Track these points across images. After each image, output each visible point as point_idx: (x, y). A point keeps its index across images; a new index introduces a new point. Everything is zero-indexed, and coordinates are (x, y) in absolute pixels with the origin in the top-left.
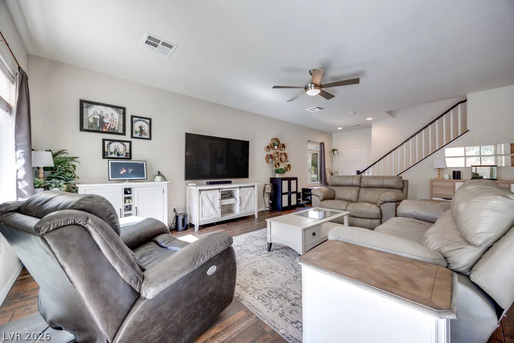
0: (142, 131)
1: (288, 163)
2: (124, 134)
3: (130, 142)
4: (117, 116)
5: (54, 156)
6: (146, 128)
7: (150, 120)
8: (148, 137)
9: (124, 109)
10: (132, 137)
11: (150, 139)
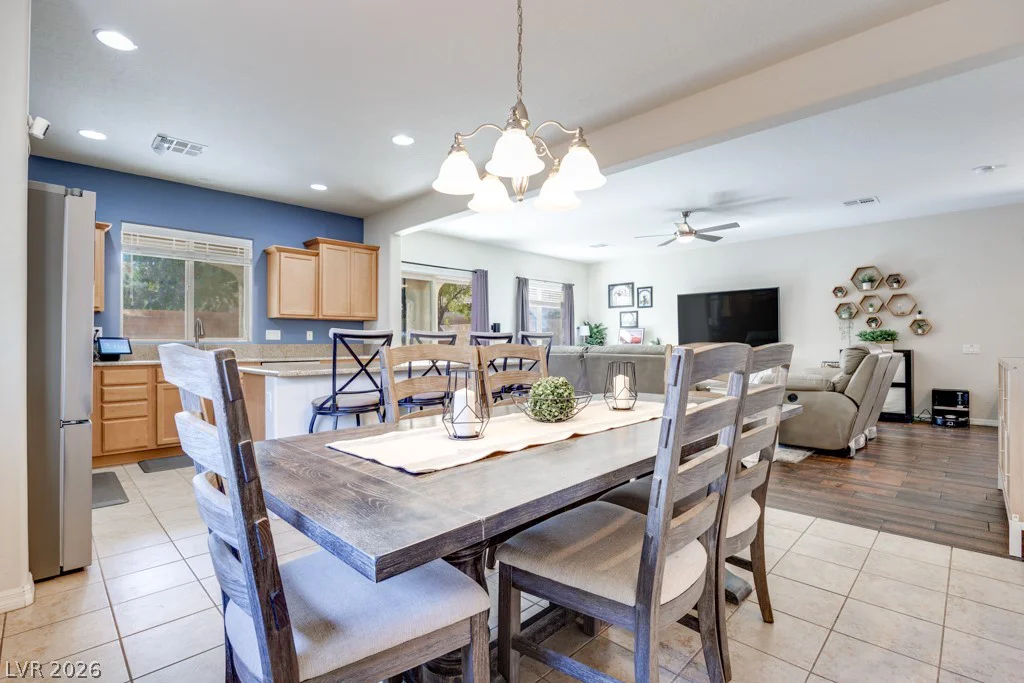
0: (645, 300)
1: (918, 317)
2: (633, 305)
3: (637, 312)
4: (627, 290)
5: (591, 329)
6: (648, 298)
7: (651, 288)
8: (649, 305)
9: (633, 284)
10: (638, 307)
11: (652, 306)
